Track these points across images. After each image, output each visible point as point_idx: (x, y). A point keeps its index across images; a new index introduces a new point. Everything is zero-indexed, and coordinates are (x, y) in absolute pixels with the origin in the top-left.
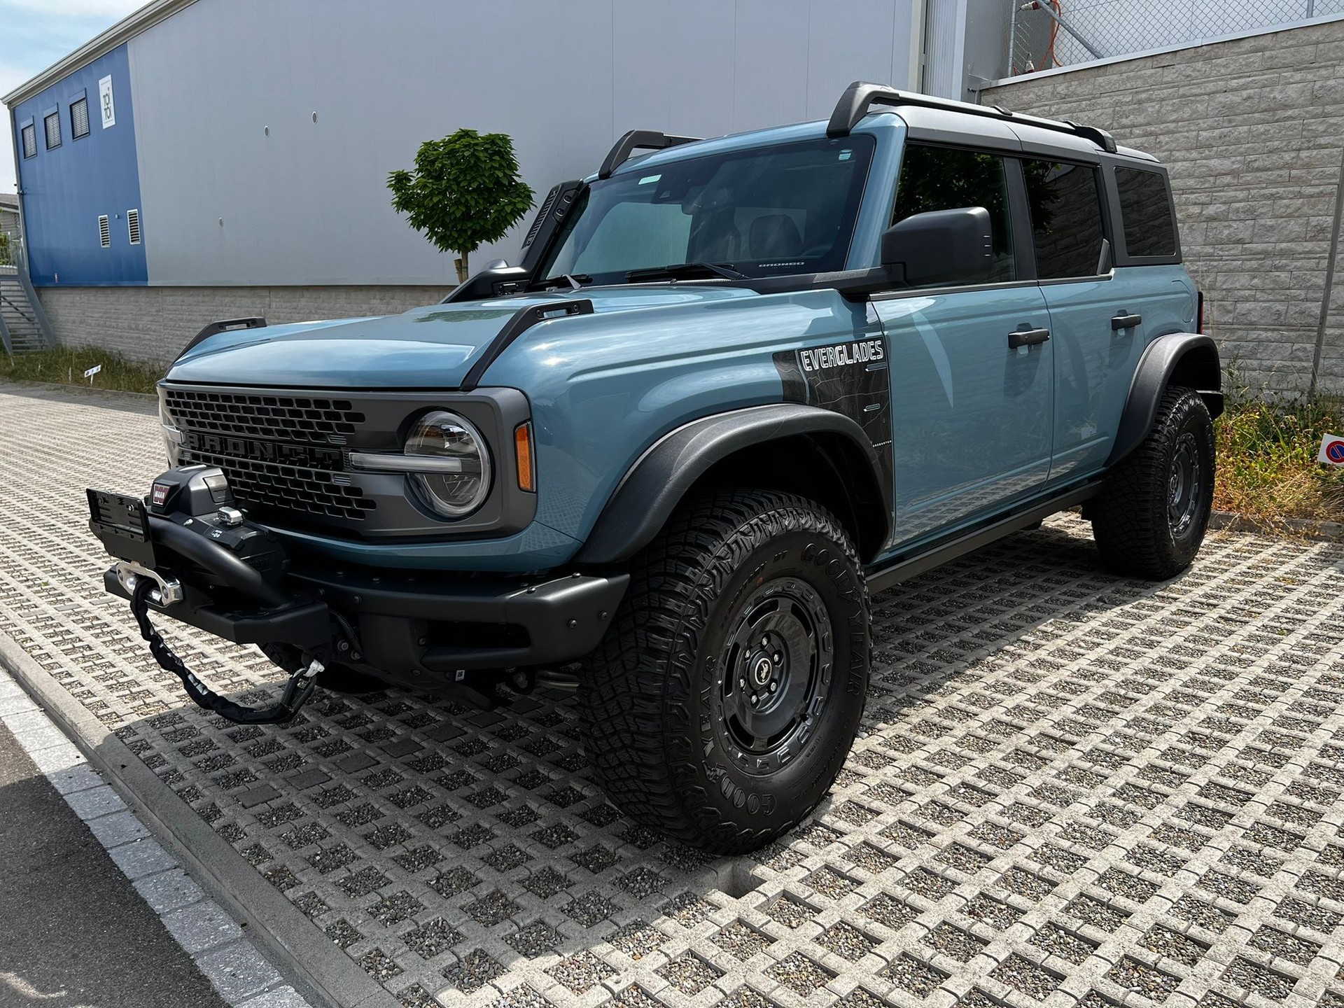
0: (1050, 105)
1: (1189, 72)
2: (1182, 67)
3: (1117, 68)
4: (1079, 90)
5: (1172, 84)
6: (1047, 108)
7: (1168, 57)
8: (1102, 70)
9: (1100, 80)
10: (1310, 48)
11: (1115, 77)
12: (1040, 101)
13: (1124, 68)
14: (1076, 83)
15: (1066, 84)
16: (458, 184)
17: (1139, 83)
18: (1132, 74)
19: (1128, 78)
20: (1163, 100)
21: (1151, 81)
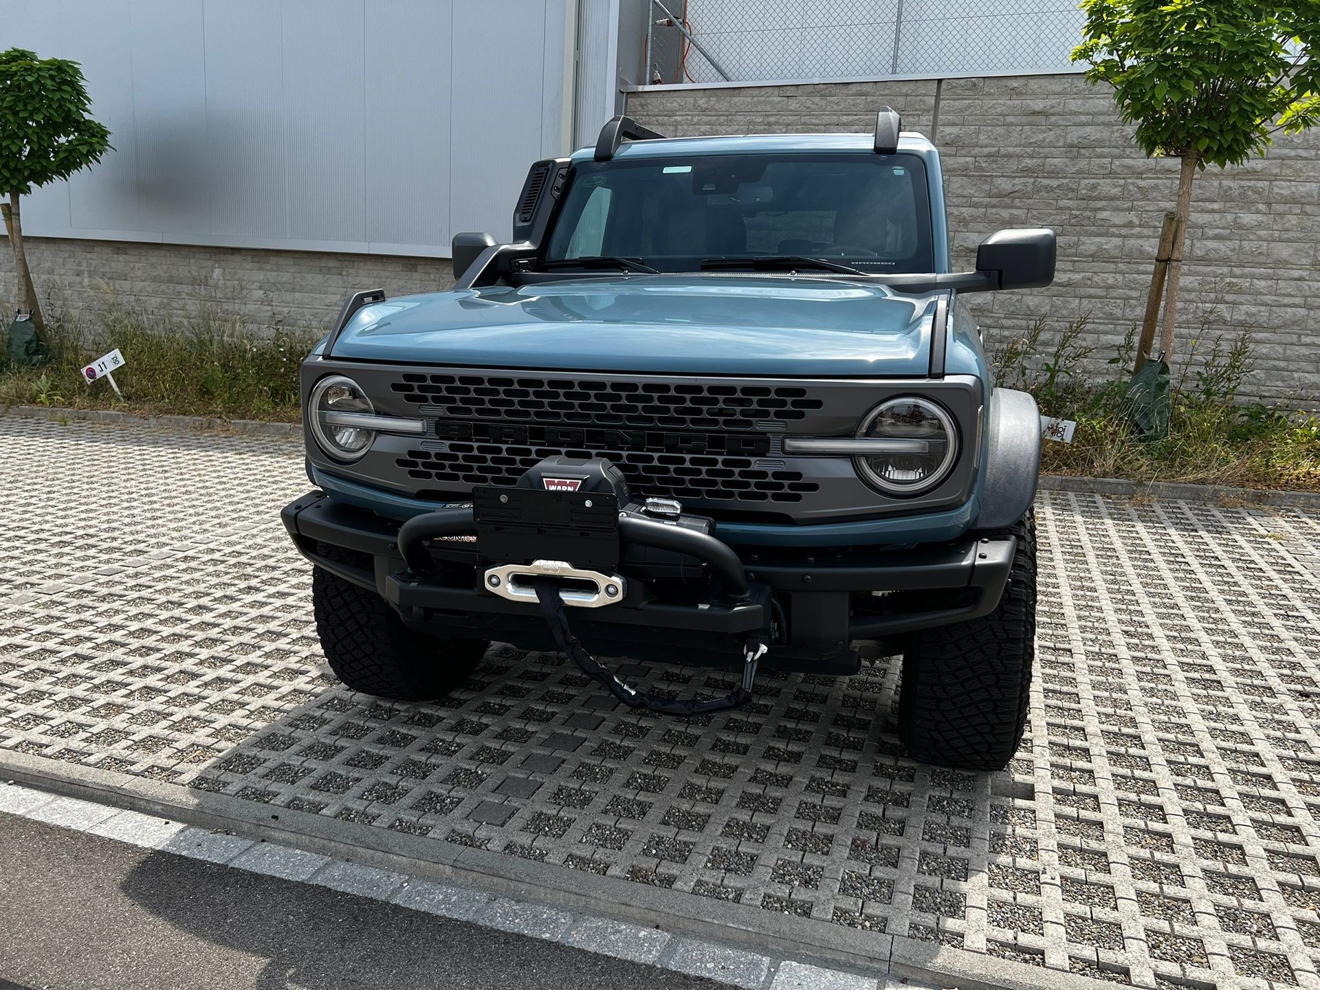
0: (692, 116)
1: (809, 104)
2: (803, 99)
3: (750, 91)
4: (717, 106)
5: (795, 113)
6: (689, 118)
7: (792, 88)
8: (737, 91)
9: (736, 100)
10: (902, 99)
11: (749, 99)
12: (683, 110)
13: (755, 92)
14: (715, 99)
15: (705, 99)
16: (15, 113)
17: (768, 107)
18: (762, 99)
19: (759, 102)
20: (788, 125)
21: (779, 107)
